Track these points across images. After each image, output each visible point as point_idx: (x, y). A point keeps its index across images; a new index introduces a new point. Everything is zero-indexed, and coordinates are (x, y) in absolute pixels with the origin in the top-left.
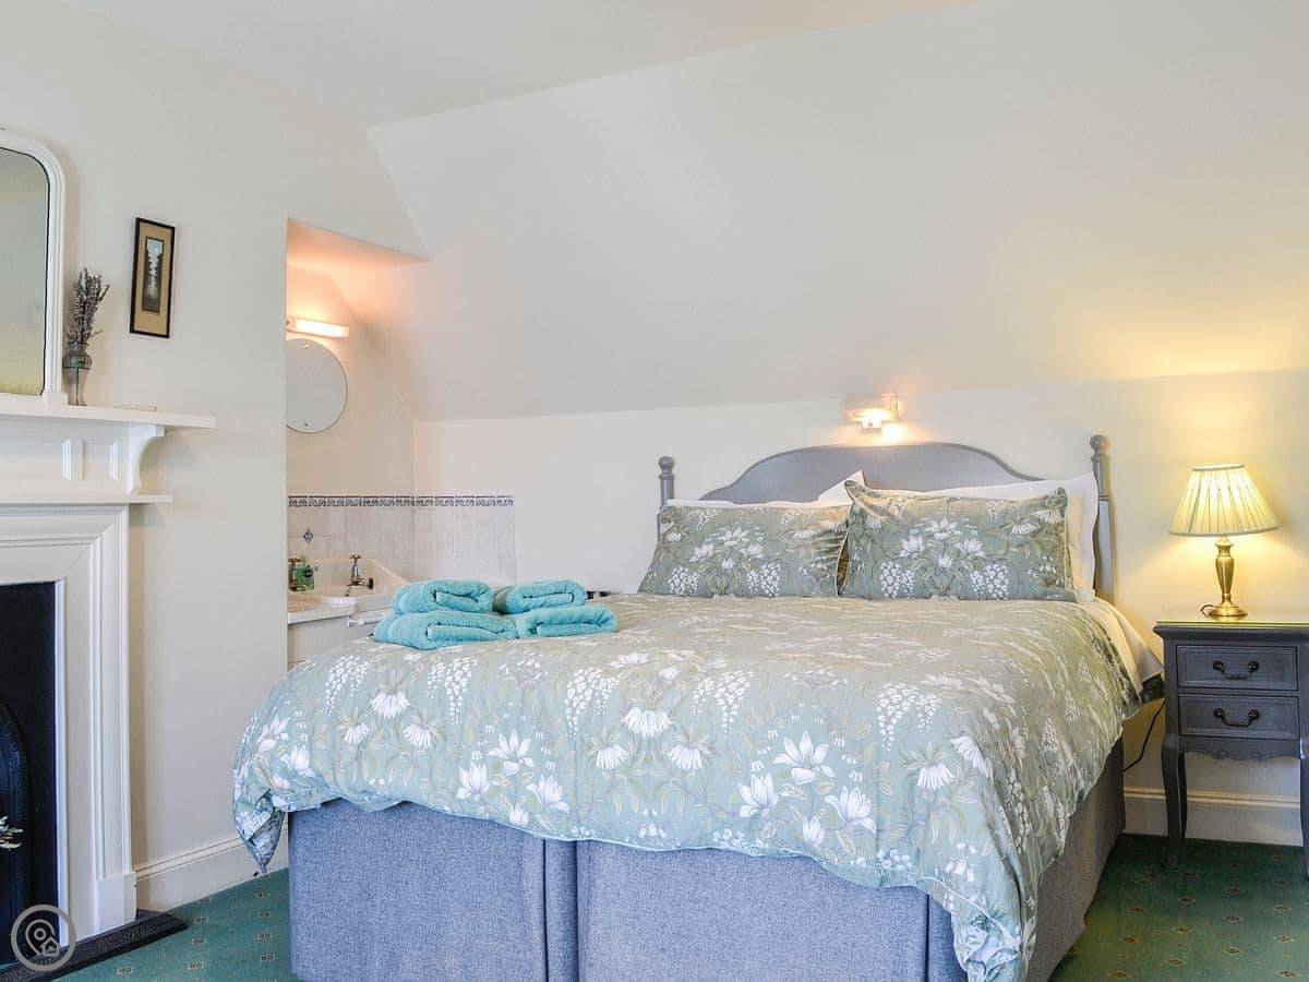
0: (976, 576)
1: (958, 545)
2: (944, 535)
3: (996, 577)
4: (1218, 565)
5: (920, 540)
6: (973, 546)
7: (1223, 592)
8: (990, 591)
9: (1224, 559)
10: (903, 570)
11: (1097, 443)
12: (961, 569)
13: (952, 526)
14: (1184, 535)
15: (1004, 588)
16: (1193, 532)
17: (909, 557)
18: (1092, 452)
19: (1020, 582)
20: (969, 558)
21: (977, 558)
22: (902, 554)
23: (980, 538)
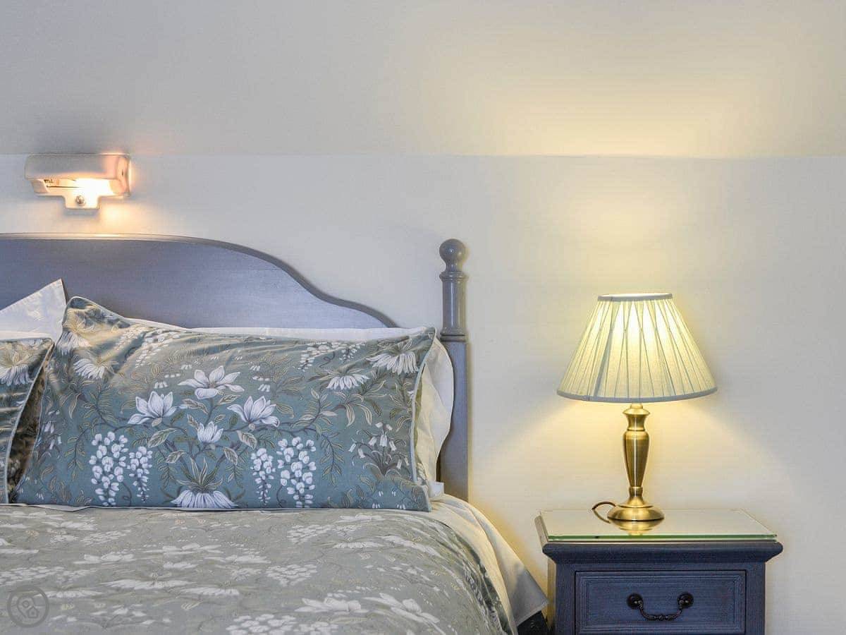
0: (261, 458)
1: (235, 408)
2: (212, 392)
3: (295, 458)
4: (627, 442)
5: (169, 399)
6: (260, 408)
7: (632, 485)
8: (283, 482)
9: (635, 435)
10: (132, 447)
11: (451, 252)
12: (237, 446)
13: (230, 378)
14: (588, 399)
15: (308, 477)
16: (602, 395)
17: (146, 425)
18: (442, 266)
19: (335, 466)
20: (251, 427)
21: (264, 428)
22: (134, 420)
23: (272, 396)
